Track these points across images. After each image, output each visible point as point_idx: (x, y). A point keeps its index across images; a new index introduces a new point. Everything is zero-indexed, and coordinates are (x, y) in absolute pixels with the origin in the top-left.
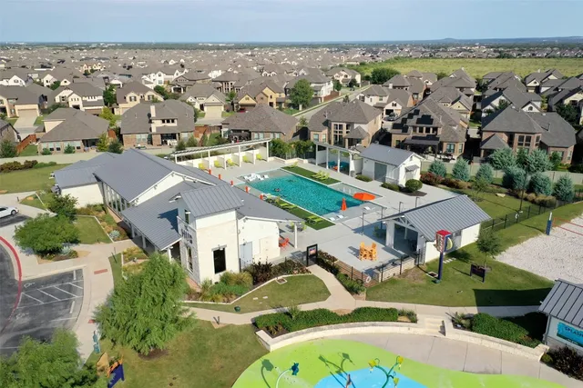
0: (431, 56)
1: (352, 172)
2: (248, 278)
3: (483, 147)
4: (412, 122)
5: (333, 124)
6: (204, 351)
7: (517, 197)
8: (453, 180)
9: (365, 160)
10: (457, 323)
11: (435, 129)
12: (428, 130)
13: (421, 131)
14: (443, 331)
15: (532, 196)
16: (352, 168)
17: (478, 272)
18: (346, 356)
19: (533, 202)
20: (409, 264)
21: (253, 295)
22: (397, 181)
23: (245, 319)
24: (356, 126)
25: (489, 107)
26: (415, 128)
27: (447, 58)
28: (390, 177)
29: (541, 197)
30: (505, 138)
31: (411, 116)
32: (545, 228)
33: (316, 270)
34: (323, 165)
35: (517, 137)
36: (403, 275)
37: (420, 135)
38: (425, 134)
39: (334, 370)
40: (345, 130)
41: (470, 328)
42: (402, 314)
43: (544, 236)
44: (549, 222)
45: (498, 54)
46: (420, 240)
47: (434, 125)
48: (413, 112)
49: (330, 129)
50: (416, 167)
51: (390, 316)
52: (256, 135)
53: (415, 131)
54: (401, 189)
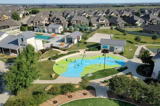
0: (43, 7)
1: (46, 32)
2: (41, 52)
3: (72, 24)
4: (55, 20)
5: (34, 22)
6: (42, 66)
7: (83, 32)
8: (70, 31)
9: (49, 29)
10: (86, 51)
11: (61, 21)
12: (59, 22)
13: (57, 22)
14: (85, 52)
15: (86, 31)
16: (46, 31)
17: (85, 43)
18: (71, 60)
19: (87, 33)
20: (72, 44)
21: (44, 55)
22: (59, 32)
23: (46, 59)
24: (41, 22)
25: (67, 17)
26: (56, 21)
27: (47, 8)
28: (56, 31)
29: (88, 31)
30: (76, 22)
31: (54, 19)
32: (91, 36)
33: (54, 49)
34: (37, 31)
35: (78, 21)
36: (72, 46)
37: (57, 23)
38: (58, 23)
39: (70, 62)
40: (38, 23)
41: (89, 51)
42: (77, 51)
43: (91, 37)
44: (92, 34)
45: (60, 7)
46: (73, 39)
47: (60, 20)
48: (54, 18)
49: (33, 23)
50: (62, 29)
51: (75, 52)
52: (11, 27)
53: (56, 22)
54: (60, 34)
